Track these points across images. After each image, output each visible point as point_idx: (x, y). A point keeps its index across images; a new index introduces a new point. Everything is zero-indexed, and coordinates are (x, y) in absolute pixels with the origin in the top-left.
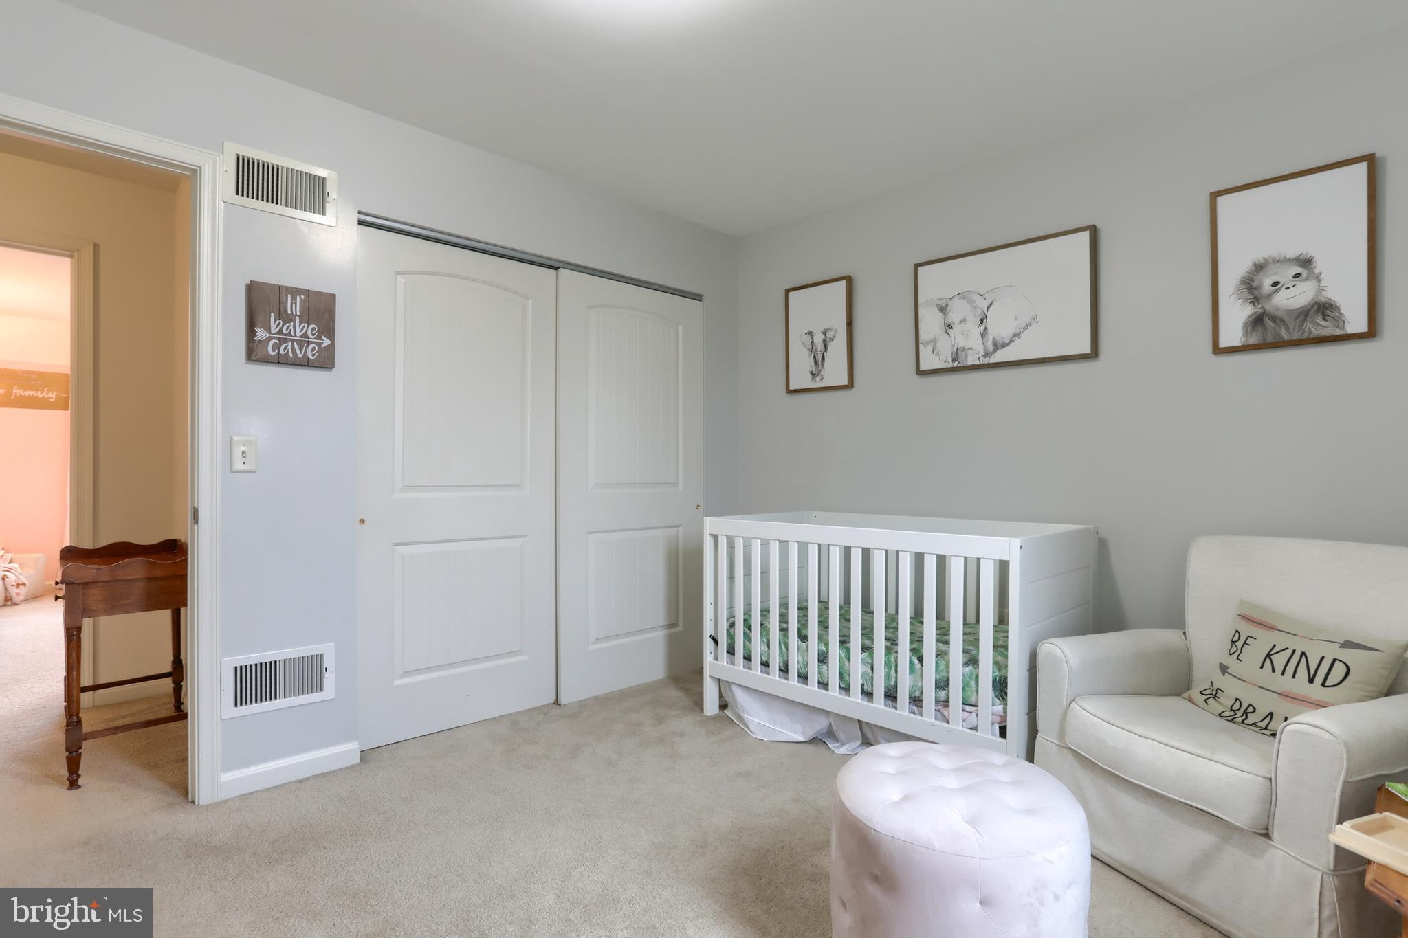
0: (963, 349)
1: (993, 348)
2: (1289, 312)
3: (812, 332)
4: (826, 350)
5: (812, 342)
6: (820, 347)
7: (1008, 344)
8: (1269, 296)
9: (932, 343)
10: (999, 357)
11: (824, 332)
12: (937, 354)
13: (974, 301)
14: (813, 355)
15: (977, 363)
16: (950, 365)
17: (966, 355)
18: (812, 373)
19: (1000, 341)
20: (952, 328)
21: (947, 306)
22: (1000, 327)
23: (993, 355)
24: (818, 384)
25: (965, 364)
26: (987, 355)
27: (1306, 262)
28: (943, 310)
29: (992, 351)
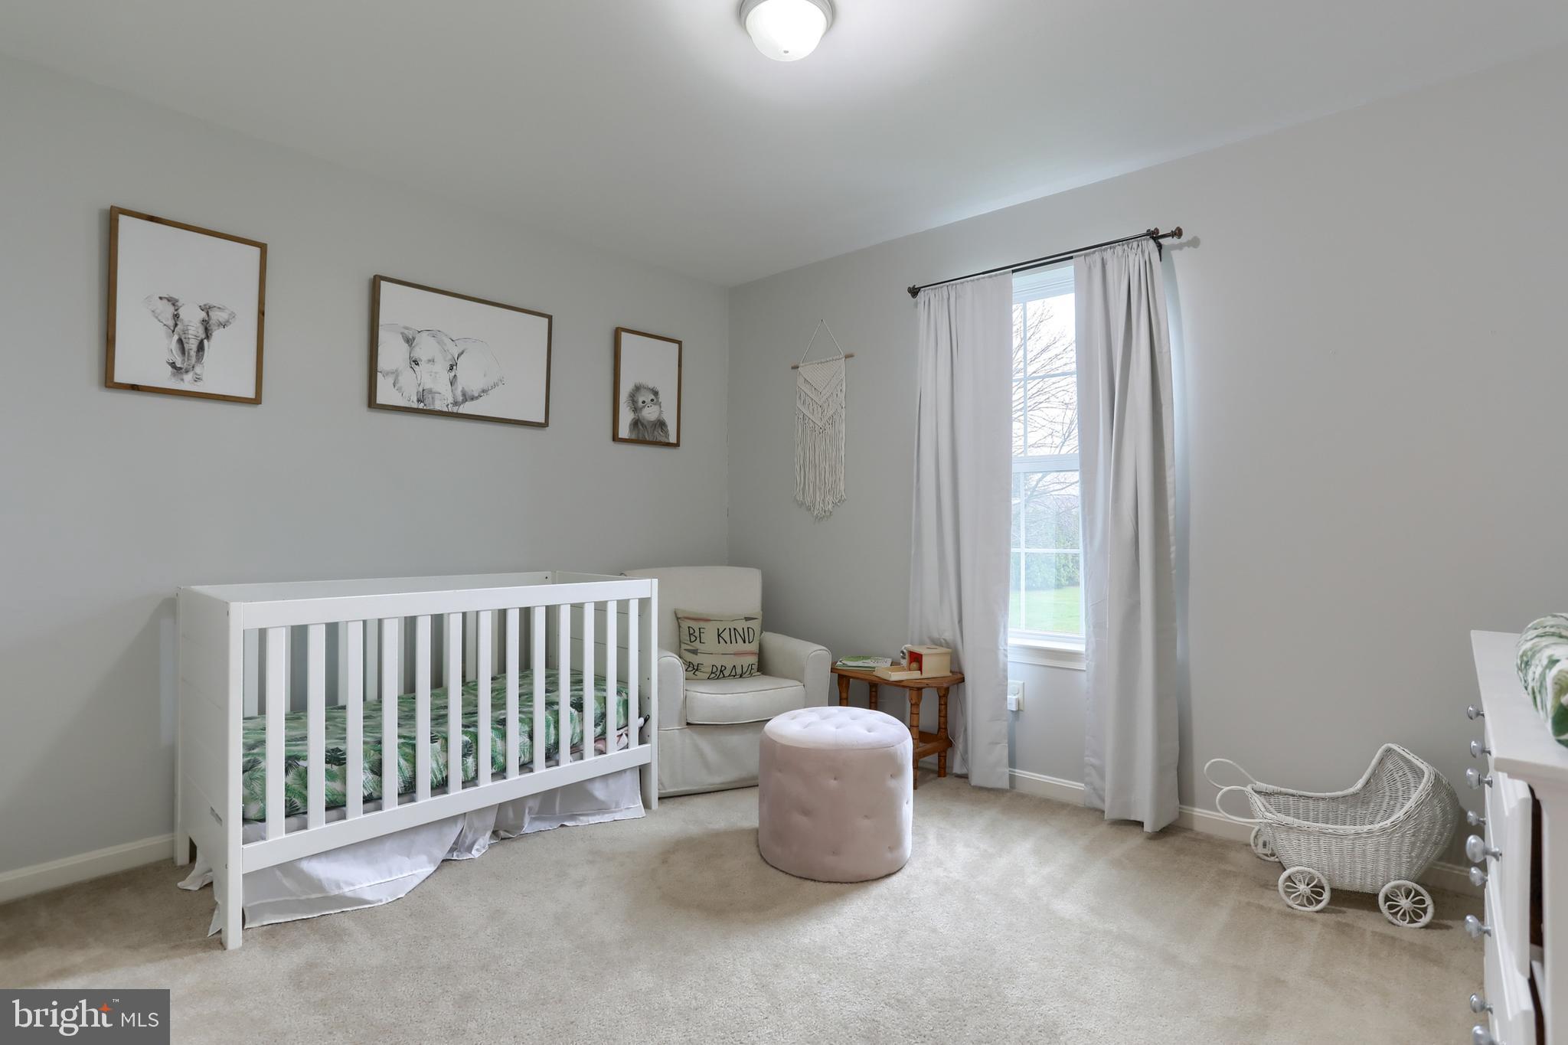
0: (430, 391)
1: (461, 398)
2: (649, 422)
3: (177, 301)
4: (208, 337)
5: (176, 316)
6: (195, 330)
7: (477, 398)
8: (641, 409)
9: (394, 375)
10: (467, 408)
11: (207, 309)
12: (399, 389)
13: (445, 345)
14: (176, 337)
15: (445, 409)
16: (415, 405)
17: (433, 398)
18: (173, 365)
19: (469, 393)
20: (418, 364)
21: (414, 339)
22: (470, 378)
23: (462, 406)
24: (187, 384)
25: (431, 408)
26: (456, 403)
27: (656, 393)
28: (409, 341)
29: (460, 400)
